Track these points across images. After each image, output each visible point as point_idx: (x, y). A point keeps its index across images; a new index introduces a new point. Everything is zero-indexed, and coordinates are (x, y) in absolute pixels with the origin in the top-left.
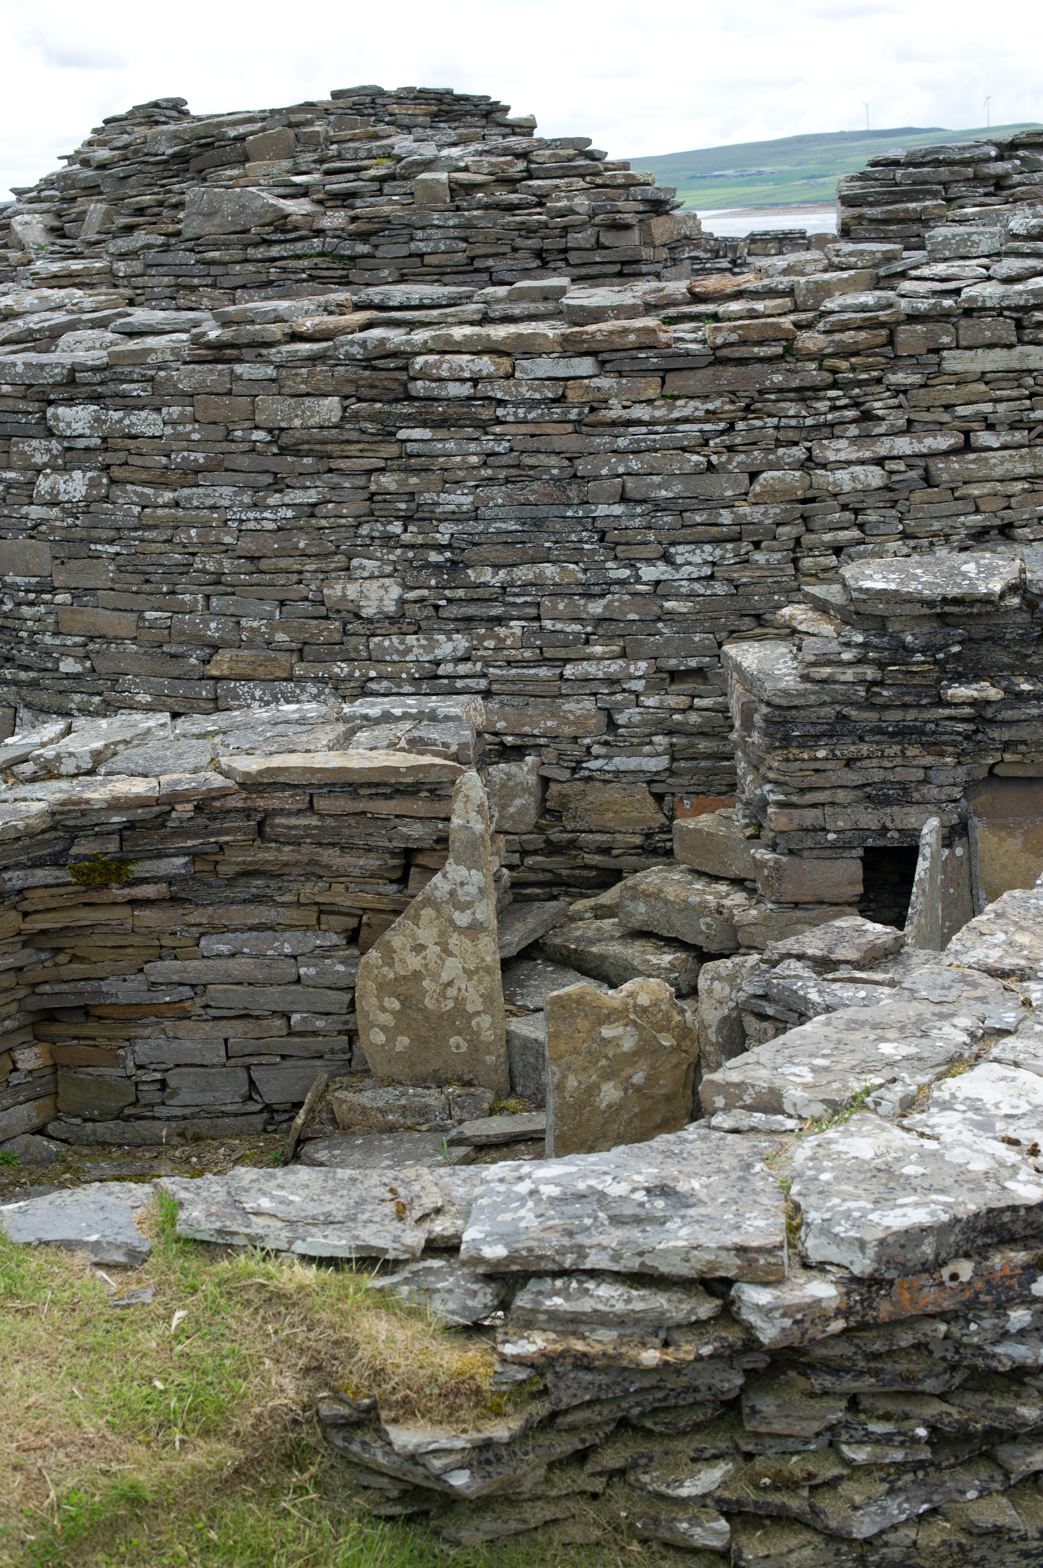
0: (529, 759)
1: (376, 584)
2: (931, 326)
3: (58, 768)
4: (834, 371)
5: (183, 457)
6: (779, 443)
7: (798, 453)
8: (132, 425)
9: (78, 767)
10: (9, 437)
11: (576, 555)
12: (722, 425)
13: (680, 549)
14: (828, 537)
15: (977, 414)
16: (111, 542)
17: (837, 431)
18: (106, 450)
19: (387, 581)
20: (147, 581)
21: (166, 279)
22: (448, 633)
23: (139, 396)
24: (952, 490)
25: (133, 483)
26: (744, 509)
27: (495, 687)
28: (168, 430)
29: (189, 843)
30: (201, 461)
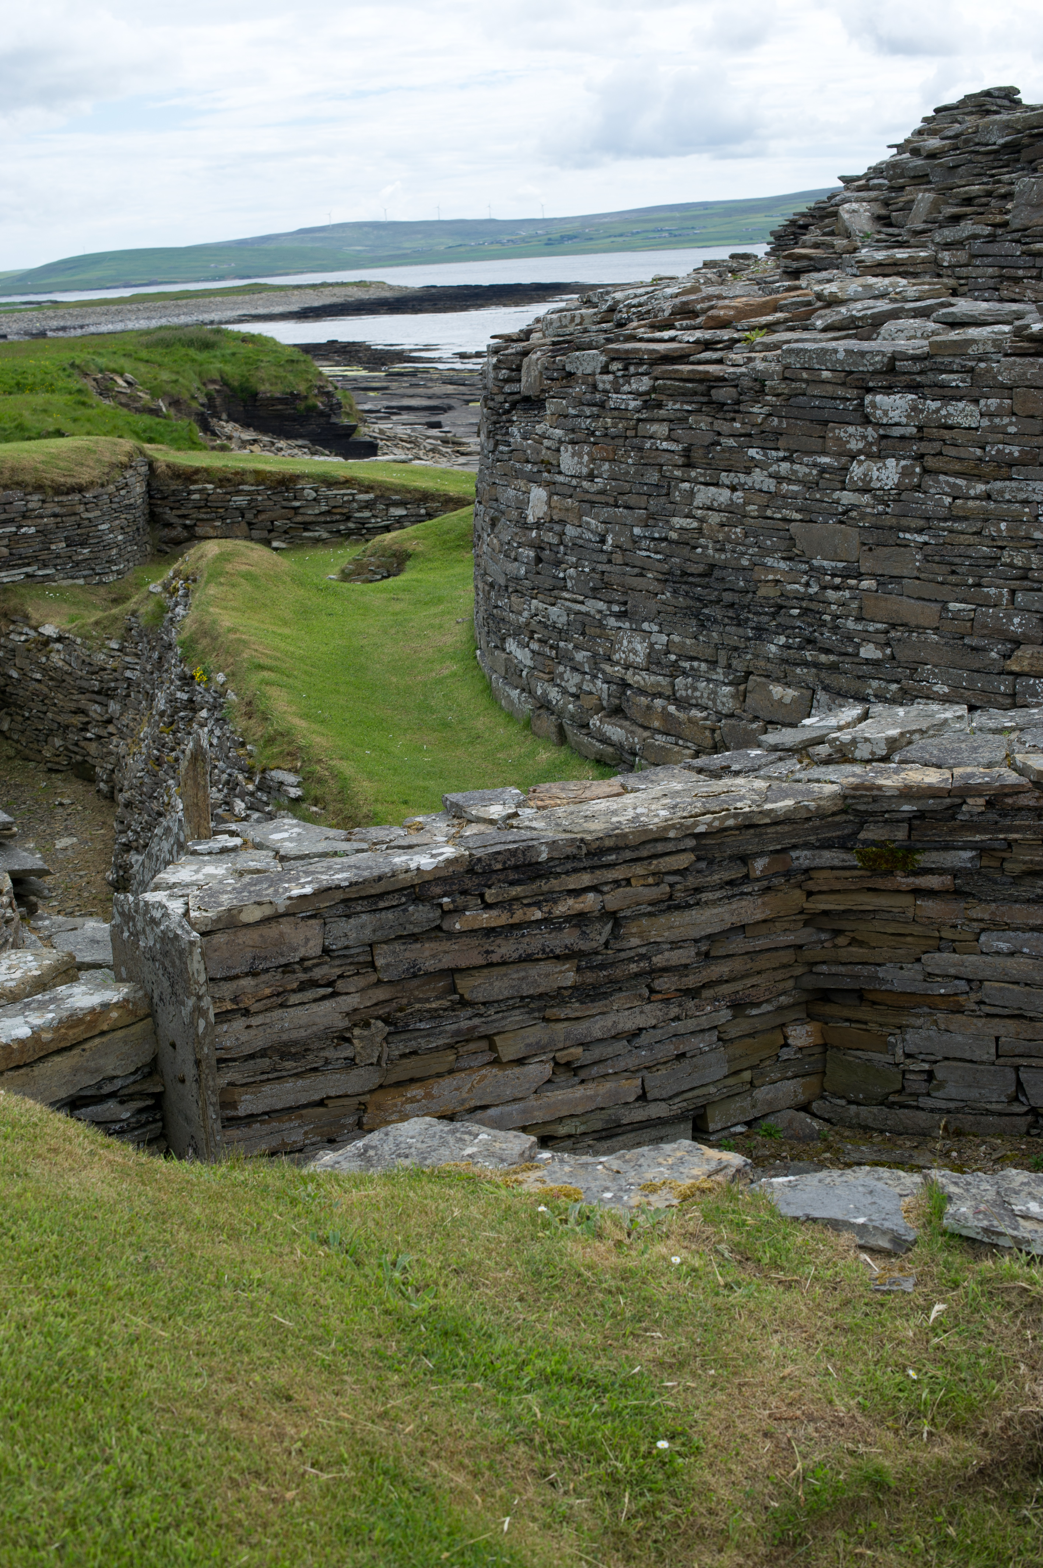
3: (853, 752)
5: (998, 450)
8: (949, 415)
9: (873, 753)
10: (825, 423)
16: (920, 531)
18: (921, 439)
20: (953, 572)
21: (990, 270)
23: (957, 387)
25: (946, 474)
28: (985, 422)
29: (978, 838)
30: (1016, 454)
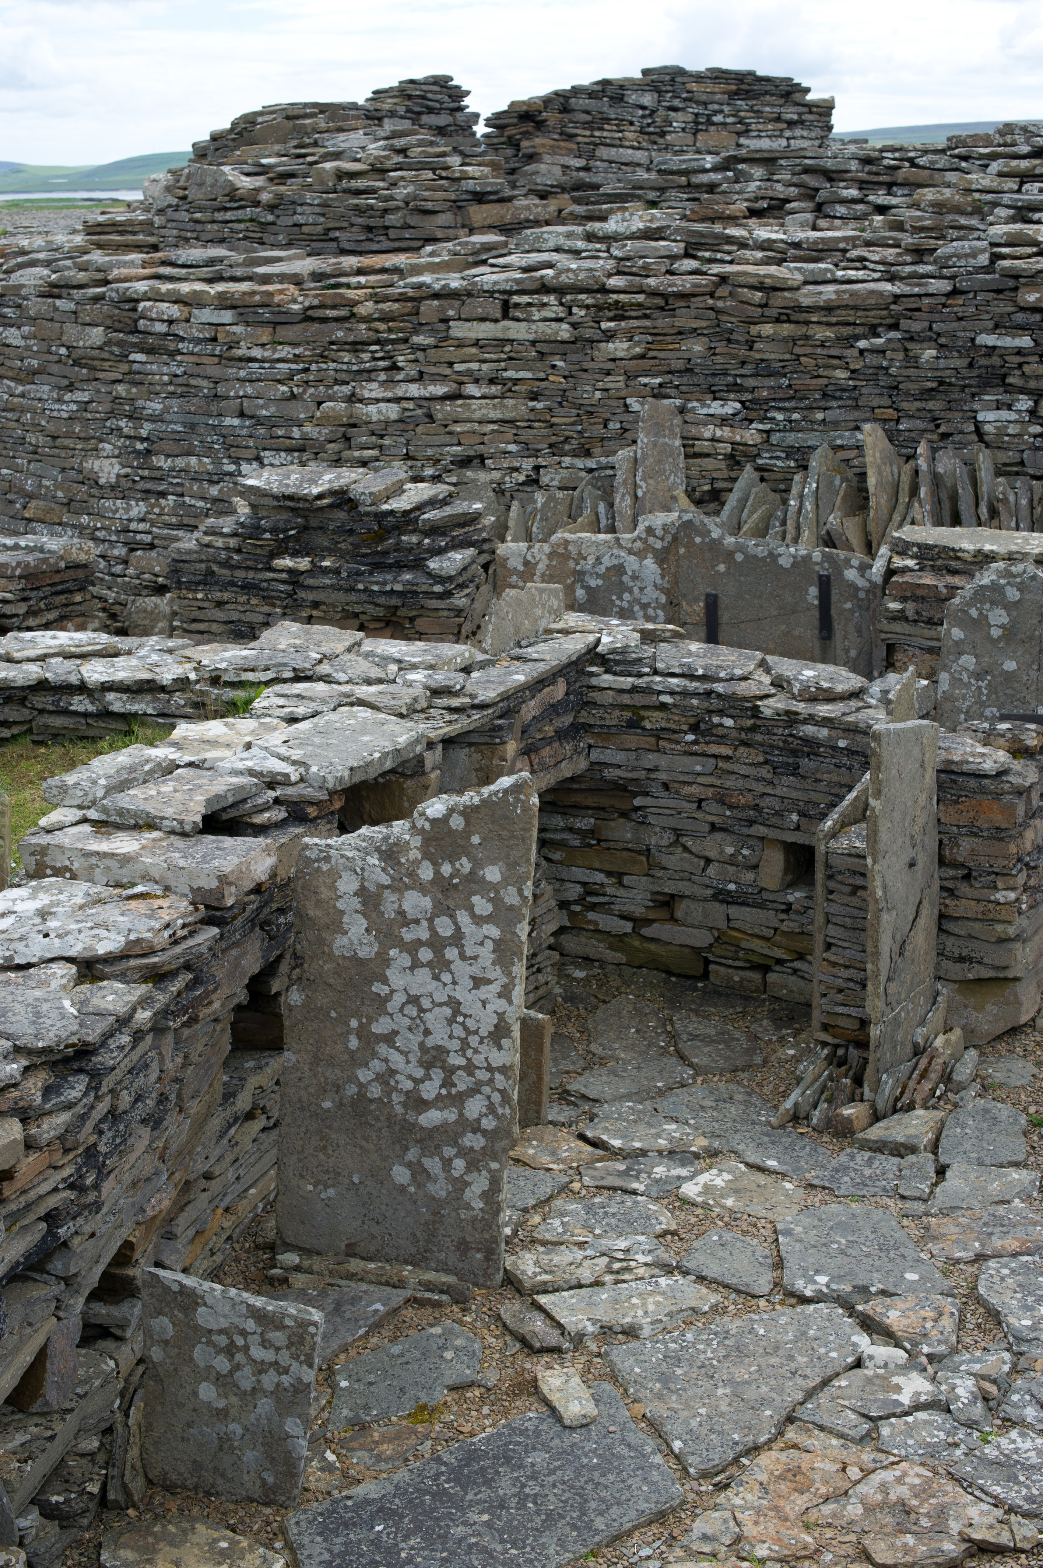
0: (168, 595)
1: (108, 461)
2: (443, 302)
4: (377, 331)
5: (31, 363)
6: (337, 382)
7: (346, 390)
8: (7, 336)
11: (209, 451)
12: (301, 366)
13: (267, 453)
14: (357, 454)
15: (468, 370)
17: (373, 375)
19: (114, 460)
21: (175, 232)
22: (137, 500)
23: (11, 317)
24: (446, 426)
26: (308, 428)
27: (156, 542)
28: (23, 343)
30: (36, 366)
